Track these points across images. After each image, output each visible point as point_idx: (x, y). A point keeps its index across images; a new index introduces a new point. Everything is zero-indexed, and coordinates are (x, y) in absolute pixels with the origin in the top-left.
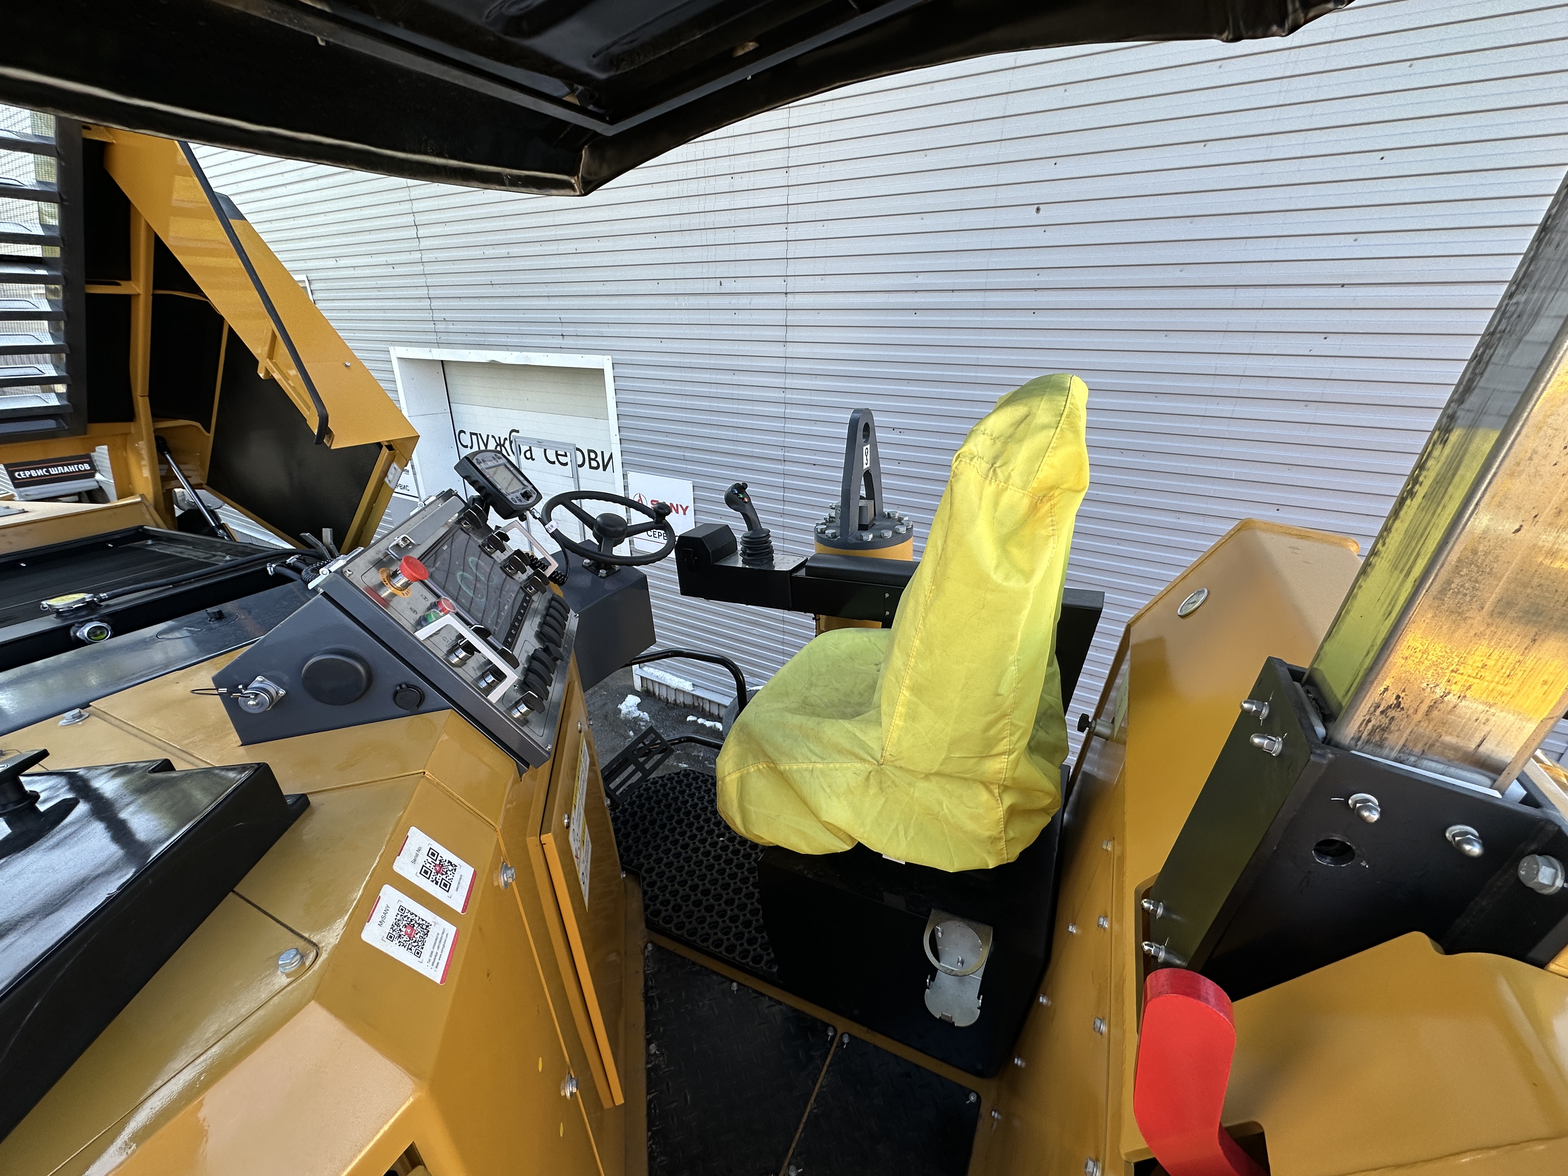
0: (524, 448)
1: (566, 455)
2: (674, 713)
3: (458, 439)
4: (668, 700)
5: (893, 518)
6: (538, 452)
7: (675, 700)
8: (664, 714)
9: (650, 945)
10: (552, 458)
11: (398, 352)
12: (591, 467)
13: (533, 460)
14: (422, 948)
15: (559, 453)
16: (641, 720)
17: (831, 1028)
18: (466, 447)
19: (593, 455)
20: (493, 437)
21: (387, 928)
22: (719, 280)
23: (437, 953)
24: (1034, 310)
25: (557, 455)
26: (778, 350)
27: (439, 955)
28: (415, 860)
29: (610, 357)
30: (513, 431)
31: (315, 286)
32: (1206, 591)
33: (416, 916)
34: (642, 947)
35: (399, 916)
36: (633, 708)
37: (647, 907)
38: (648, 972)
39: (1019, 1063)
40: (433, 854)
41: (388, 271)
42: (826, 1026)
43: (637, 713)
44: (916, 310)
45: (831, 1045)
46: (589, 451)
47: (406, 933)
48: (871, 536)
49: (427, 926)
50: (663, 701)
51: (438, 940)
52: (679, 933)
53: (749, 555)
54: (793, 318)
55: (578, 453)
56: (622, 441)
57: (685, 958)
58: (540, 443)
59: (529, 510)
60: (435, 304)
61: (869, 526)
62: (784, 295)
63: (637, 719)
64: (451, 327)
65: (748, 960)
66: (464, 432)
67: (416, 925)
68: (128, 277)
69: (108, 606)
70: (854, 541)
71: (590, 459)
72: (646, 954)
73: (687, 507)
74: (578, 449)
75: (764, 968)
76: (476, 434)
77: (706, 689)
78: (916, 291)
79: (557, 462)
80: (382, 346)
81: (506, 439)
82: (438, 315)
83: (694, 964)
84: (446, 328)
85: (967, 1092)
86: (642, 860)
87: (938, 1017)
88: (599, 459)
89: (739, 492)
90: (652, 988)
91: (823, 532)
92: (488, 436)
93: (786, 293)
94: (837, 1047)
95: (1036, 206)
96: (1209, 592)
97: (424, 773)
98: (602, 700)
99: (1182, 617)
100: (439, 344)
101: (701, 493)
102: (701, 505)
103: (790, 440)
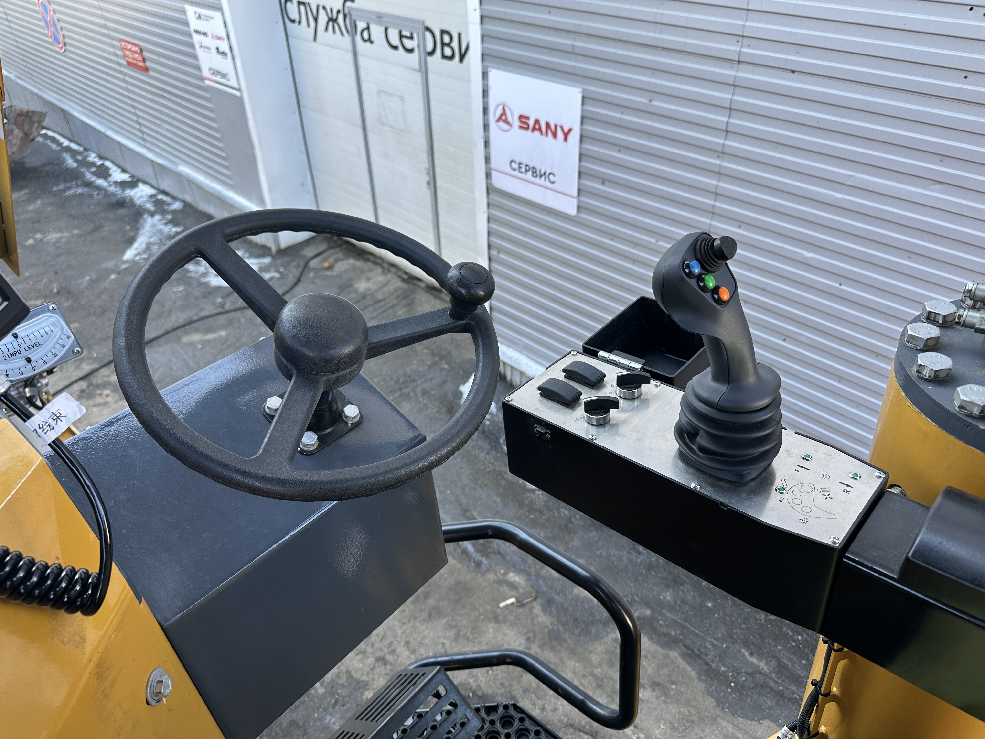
0: (361, 25)
1: (411, 38)
3: (284, 11)
6: (377, 31)
10: (395, 41)
12: (444, 57)
13: (372, 42)
15: (403, 33)
18: (293, 21)
19: (446, 39)
20: (324, 8)
25: (401, 36)
46: (443, 32)
55: (428, 35)
56: (484, 20)
58: (380, 18)
66: (291, 2)
71: (443, 44)
73: (570, 130)
74: (428, 29)
76: (304, 4)
79: (400, 48)
88: (455, 44)
92: (318, 6)
101: (593, 109)
102: (592, 128)
103: (756, 25)
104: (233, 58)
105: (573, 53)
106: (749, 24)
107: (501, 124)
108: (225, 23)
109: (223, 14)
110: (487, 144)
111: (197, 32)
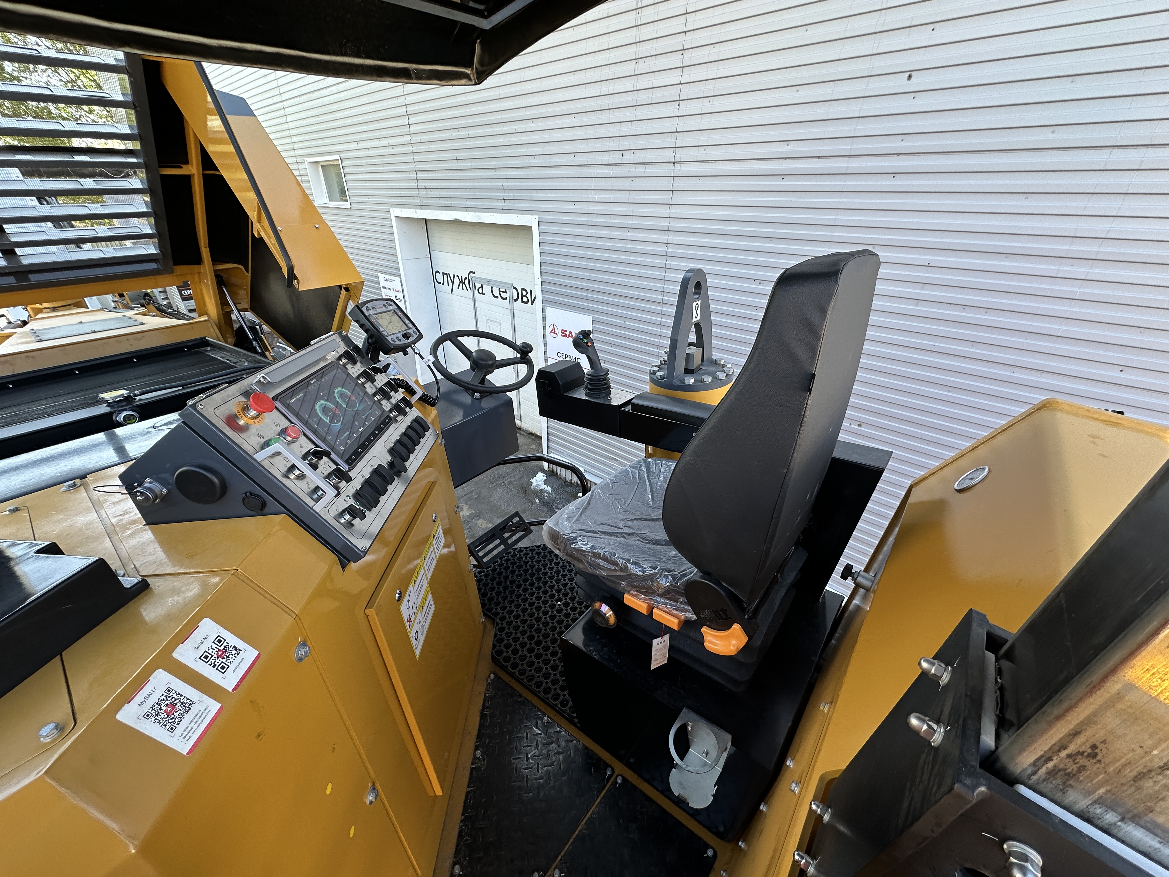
0: (478, 285)
1: (506, 292)
2: (570, 489)
3: (434, 277)
4: (566, 480)
5: (719, 365)
6: (487, 289)
7: (571, 480)
8: (562, 489)
9: (492, 675)
10: (497, 294)
11: (396, 212)
12: (523, 302)
13: (484, 294)
14: (178, 724)
15: (501, 290)
16: (546, 492)
17: (610, 769)
18: (440, 283)
19: (524, 293)
20: (457, 276)
21: (147, 707)
22: (621, 152)
23: (192, 728)
24: (894, 174)
25: (500, 291)
26: (663, 211)
27: (193, 730)
28: (198, 647)
29: (536, 217)
30: (471, 272)
31: (344, 164)
32: (987, 469)
33: (182, 696)
34: (488, 675)
35: (163, 697)
36: (541, 483)
37: (494, 646)
38: (487, 695)
39: (743, 846)
40: (219, 640)
41: (390, 151)
42: (607, 765)
43: (543, 486)
44: (783, 176)
45: (608, 782)
46: (522, 289)
47: (165, 711)
48: (692, 381)
49: (191, 704)
50: (563, 480)
51: (198, 717)
52: (513, 671)
53: (590, 389)
54: (679, 184)
55: (514, 290)
56: (543, 283)
57: (515, 690)
58: (488, 282)
59: (411, 347)
60: (420, 175)
61: (695, 371)
62: (672, 165)
63: (542, 491)
64: (429, 193)
65: (557, 702)
66: (439, 272)
67: (179, 704)
68: (187, 162)
69: (140, 400)
70: (678, 383)
71: (522, 296)
72: (489, 681)
74: (514, 288)
75: (568, 711)
76: (446, 274)
77: (593, 474)
78: (785, 158)
79: (499, 297)
80: (385, 208)
81: (466, 278)
82: (422, 184)
83: (520, 695)
84: (426, 194)
85: (707, 846)
86: (499, 610)
87: (677, 795)
88: (529, 296)
89: (584, 337)
90: (487, 708)
91: (654, 373)
92: (454, 275)
93: (674, 163)
94: (612, 784)
95: (908, 74)
96: (990, 471)
97: (237, 570)
98: (520, 474)
99: (959, 491)
100: (421, 206)
101: (597, 326)
104: (405, 302)
105: (587, 299)
107: (552, 334)
108: (401, 283)
109: (400, 278)
110: (545, 344)
111: (385, 288)
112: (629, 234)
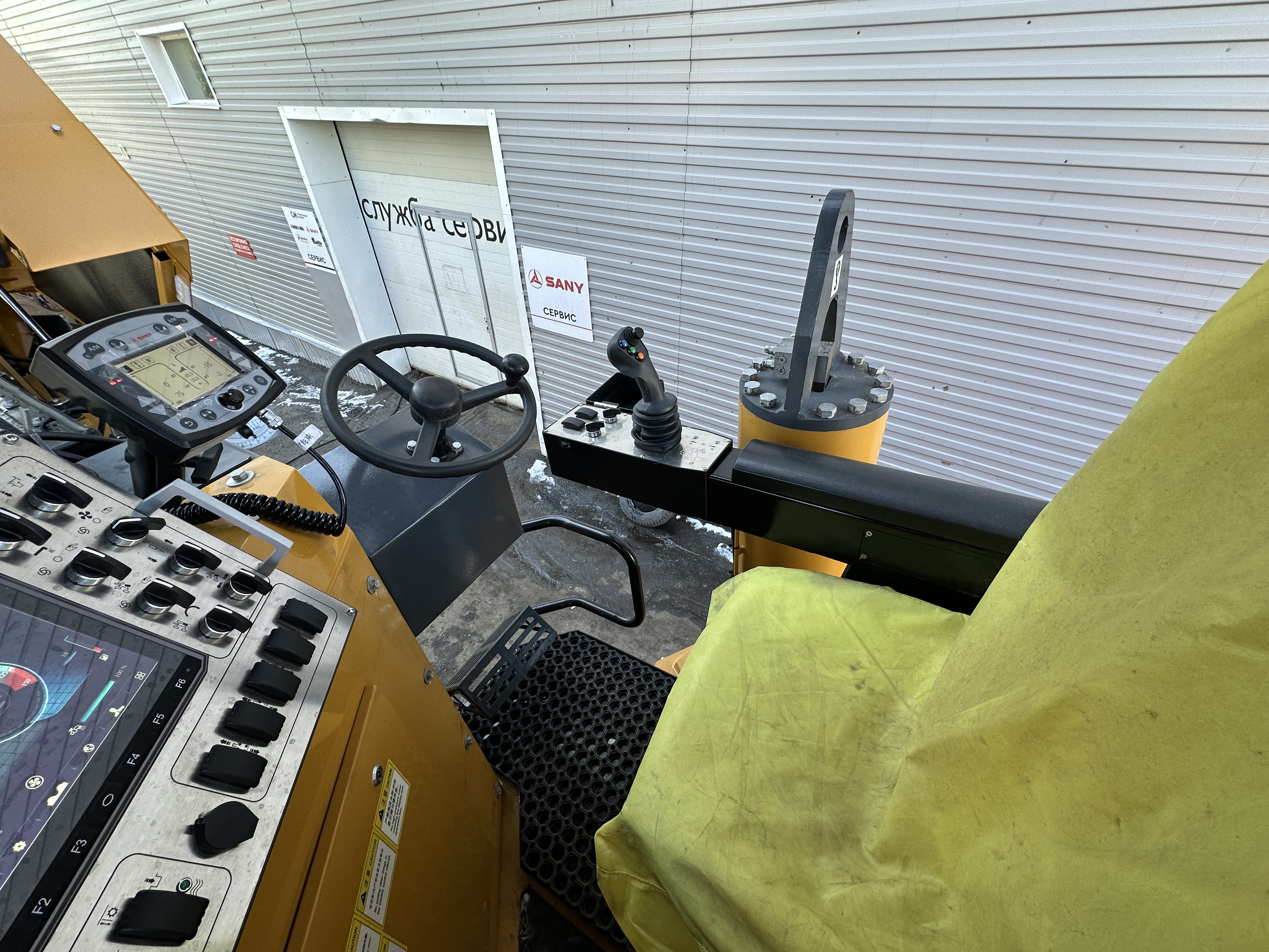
0: (424, 218)
1: (463, 226)
3: (363, 209)
5: (861, 370)
9: (526, 896)
11: (288, 112)
12: (488, 239)
13: (434, 230)
15: (457, 223)
18: (371, 217)
19: (489, 226)
20: (394, 206)
25: (455, 225)
26: (678, 94)
29: (493, 111)
30: (411, 199)
31: (196, 36)
34: (519, 895)
37: (523, 845)
43: (544, 478)
46: (486, 221)
48: (834, 410)
53: (643, 440)
54: (699, 49)
55: (474, 222)
56: (514, 212)
59: (258, 416)
61: (825, 384)
63: (543, 483)
64: (331, 80)
66: (367, 201)
70: (807, 417)
71: (487, 230)
72: (523, 908)
73: (582, 285)
74: (474, 219)
76: (378, 203)
79: (456, 233)
80: (270, 106)
81: (406, 209)
82: (317, 66)
84: (326, 81)
88: (495, 230)
89: (631, 344)
91: (754, 393)
92: (389, 205)
100: (322, 102)
101: (595, 270)
102: (596, 283)
103: (690, 210)
104: (327, 246)
105: (577, 233)
106: (686, 210)
107: (534, 283)
108: (316, 219)
109: (314, 213)
110: (526, 298)
111: (295, 227)
112: (630, 133)
